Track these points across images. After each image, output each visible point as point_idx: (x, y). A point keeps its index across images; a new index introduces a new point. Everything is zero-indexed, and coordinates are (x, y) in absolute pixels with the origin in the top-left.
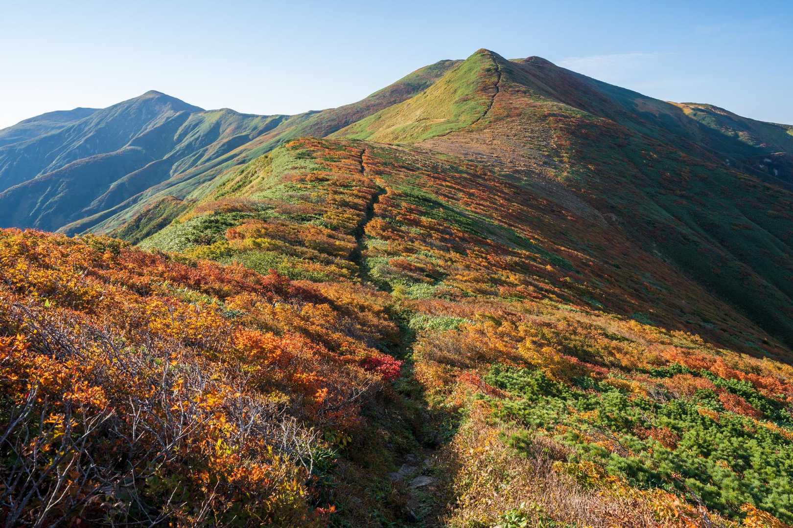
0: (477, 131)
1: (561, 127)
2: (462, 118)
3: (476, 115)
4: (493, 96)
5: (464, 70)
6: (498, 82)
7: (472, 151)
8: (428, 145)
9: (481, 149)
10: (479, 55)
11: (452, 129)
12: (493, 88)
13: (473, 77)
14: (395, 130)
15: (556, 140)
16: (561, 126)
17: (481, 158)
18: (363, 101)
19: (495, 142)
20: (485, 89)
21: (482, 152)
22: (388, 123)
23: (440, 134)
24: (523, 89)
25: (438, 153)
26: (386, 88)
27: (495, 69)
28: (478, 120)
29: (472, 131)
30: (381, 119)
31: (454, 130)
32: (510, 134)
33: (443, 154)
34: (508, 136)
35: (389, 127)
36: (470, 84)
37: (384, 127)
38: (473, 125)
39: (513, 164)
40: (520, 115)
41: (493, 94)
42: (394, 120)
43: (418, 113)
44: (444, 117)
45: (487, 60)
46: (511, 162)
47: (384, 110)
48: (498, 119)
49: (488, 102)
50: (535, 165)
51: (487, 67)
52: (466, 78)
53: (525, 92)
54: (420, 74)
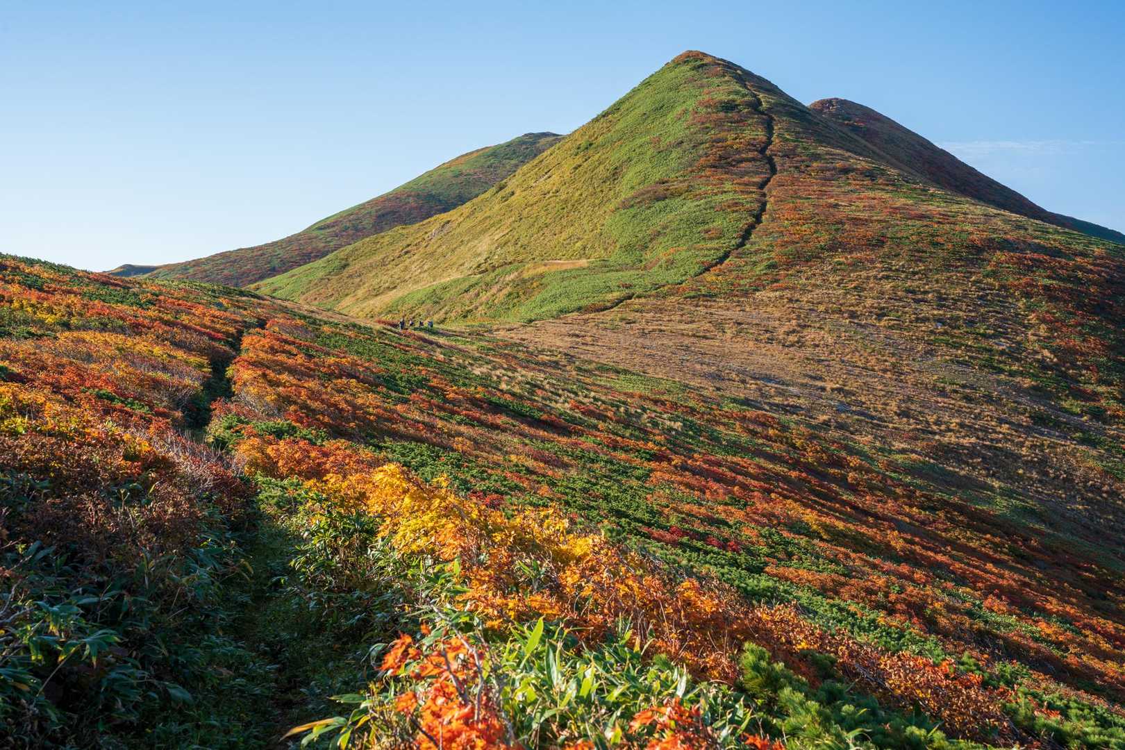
0: (730, 295)
1: (1046, 288)
2: (660, 252)
3: (714, 244)
4: (762, 185)
5: (638, 111)
6: (769, 142)
7: (735, 364)
8: (552, 338)
9: (767, 361)
10: (686, 68)
11: (628, 287)
12: (753, 159)
13: (675, 127)
14: (403, 300)
15: (1043, 330)
16: (1048, 282)
17: (781, 393)
18: (290, 241)
19: (810, 335)
20: (725, 162)
21: (775, 372)
22: (372, 281)
23: (584, 303)
24: (862, 163)
25: (603, 369)
26: (362, 207)
27: (749, 104)
28: (721, 260)
29: (710, 296)
30: (350, 270)
31: (638, 291)
32: (859, 309)
33: (626, 372)
34: (853, 315)
35: (377, 293)
36: (668, 150)
37: (360, 293)
38: (709, 277)
39: (918, 422)
40: (881, 242)
41: (756, 179)
42: (397, 271)
43: (484, 245)
44: (583, 253)
45: (716, 81)
46: (904, 414)
47: (358, 244)
48: (800, 258)
49: (749, 201)
50: (1005, 428)
51: (721, 96)
52: (648, 132)
53: (871, 175)
54: (465, 169)
